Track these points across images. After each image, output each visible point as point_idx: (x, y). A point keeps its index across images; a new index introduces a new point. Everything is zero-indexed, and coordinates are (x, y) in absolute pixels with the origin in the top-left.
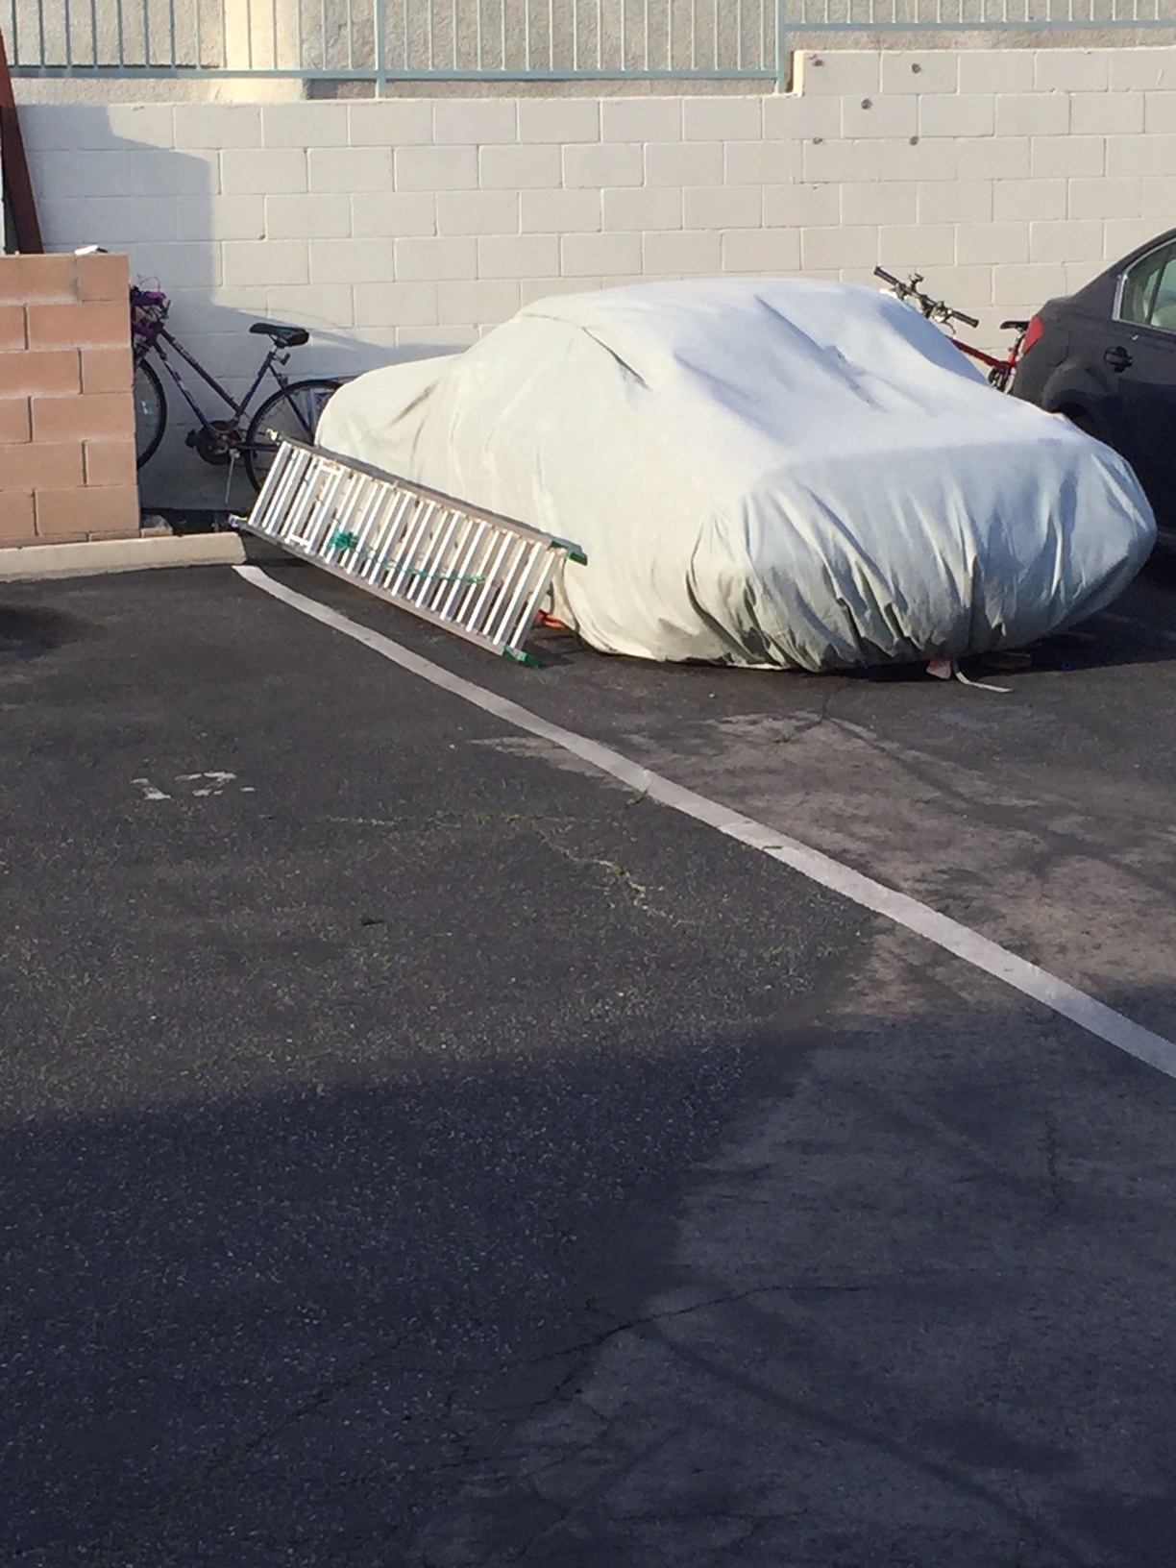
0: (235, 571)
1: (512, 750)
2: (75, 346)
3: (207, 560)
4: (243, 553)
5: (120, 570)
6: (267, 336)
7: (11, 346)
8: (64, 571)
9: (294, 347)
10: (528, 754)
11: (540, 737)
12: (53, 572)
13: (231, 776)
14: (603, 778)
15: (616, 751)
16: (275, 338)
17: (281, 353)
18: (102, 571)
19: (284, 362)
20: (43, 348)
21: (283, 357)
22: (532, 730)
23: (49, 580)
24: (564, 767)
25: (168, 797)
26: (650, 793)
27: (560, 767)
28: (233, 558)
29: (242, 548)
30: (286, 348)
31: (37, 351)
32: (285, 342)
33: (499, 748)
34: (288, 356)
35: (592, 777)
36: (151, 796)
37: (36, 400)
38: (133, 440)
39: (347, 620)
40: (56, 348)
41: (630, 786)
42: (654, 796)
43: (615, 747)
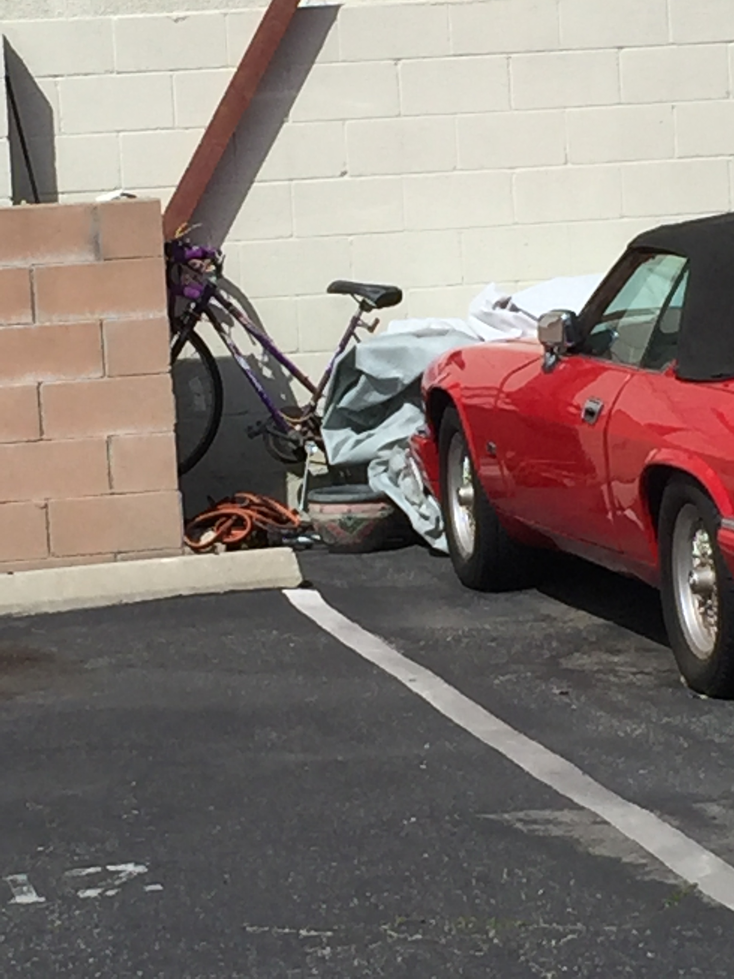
0: (284, 596)
1: (536, 827)
2: (97, 316)
3: (251, 583)
4: (298, 574)
5: (138, 599)
6: (349, 296)
7: (14, 319)
8: (66, 602)
9: (385, 310)
10: (556, 832)
11: (582, 808)
12: (52, 603)
13: (141, 869)
14: (645, 865)
15: (678, 828)
16: (360, 298)
17: (368, 317)
18: (115, 602)
19: (371, 329)
20: (56, 320)
21: (370, 323)
22: (577, 799)
23: (46, 614)
24: (597, 851)
25: (42, 899)
26: (700, 888)
27: (591, 850)
28: (284, 579)
29: (296, 566)
30: (375, 311)
31: (48, 324)
32: (374, 305)
33: (519, 825)
34: (377, 321)
35: (630, 864)
36: (19, 899)
37: (47, 387)
38: (172, 435)
39: (399, 656)
40: (73, 319)
41: (676, 876)
42: (705, 891)
43: (676, 823)
